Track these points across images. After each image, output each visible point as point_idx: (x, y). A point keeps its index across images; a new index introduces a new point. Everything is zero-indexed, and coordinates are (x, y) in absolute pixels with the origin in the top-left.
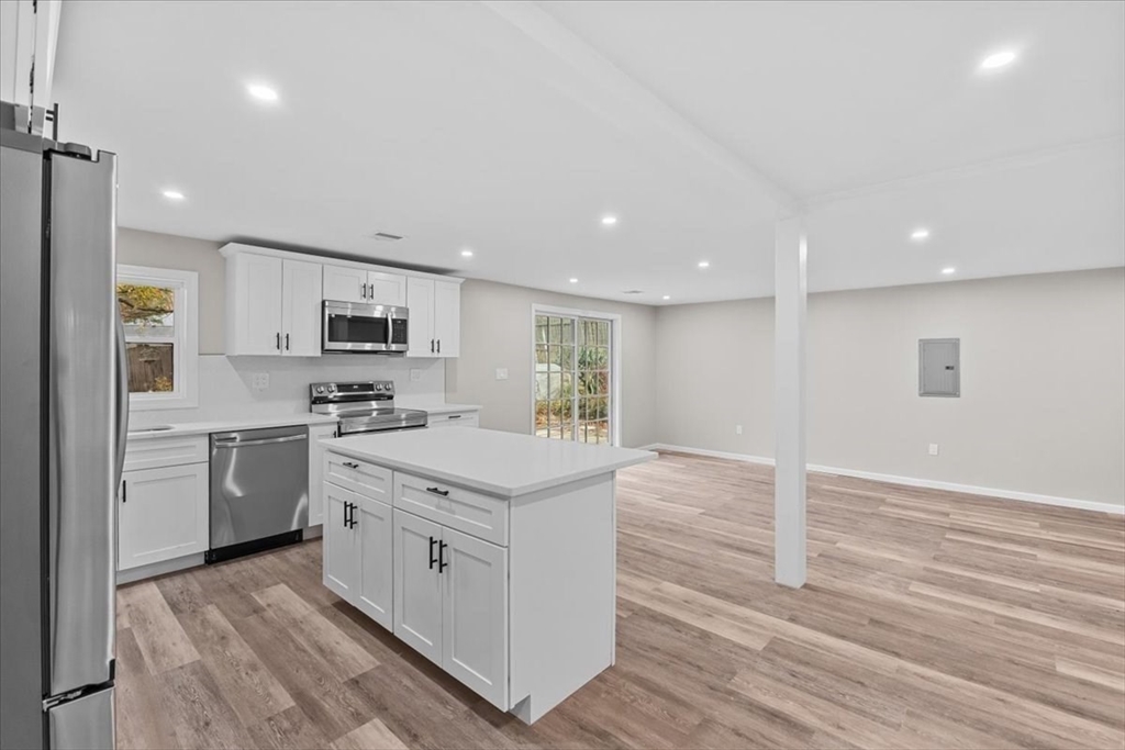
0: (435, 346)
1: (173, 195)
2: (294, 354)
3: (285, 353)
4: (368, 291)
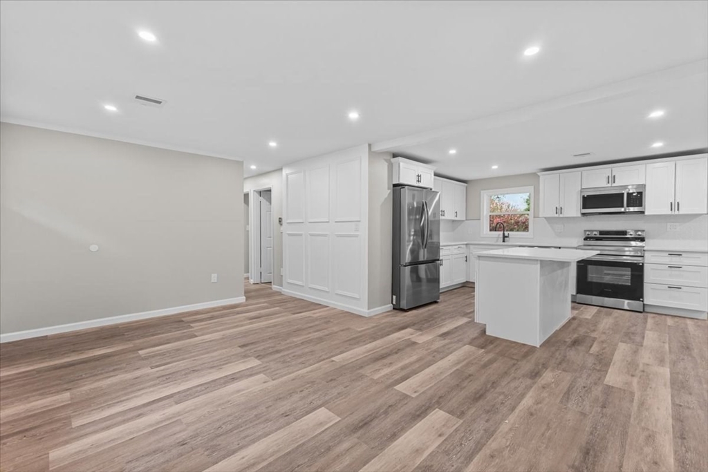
0: (675, 206)
1: (495, 167)
2: (566, 216)
3: (561, 216)
4: (611, 179)
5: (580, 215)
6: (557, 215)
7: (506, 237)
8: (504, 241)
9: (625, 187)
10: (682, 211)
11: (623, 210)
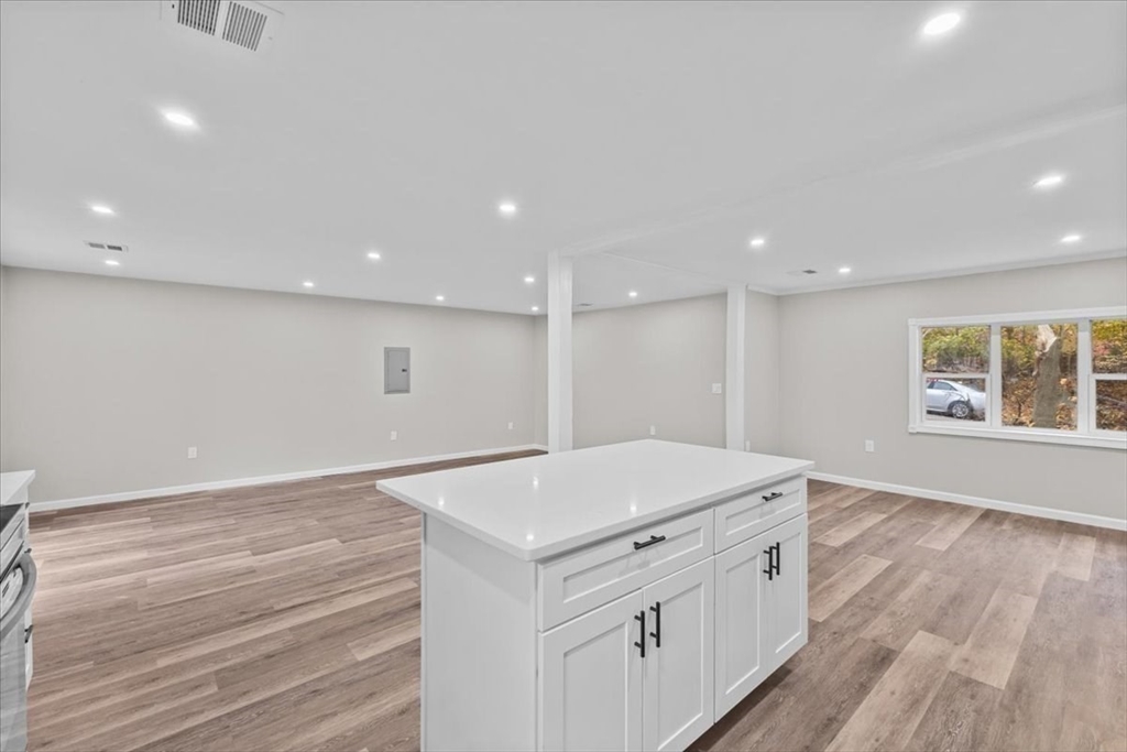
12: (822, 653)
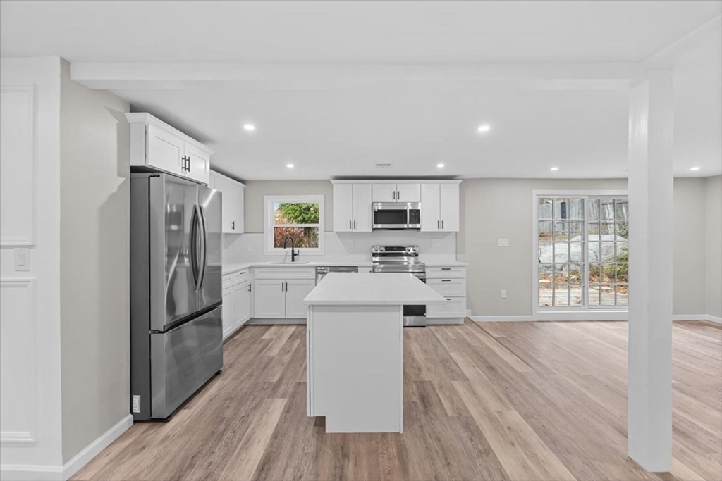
0: (440, 224)
1: (290, 166)
2: (358, 231)
3: (354, 230)
4: (396, 195)
5: (371, 230)
6: (351, 230)
7: (296, 255)
8: (293, 260)
9: (405, 204)
10: (445, 230)
11: (405, 226)
12: (303, 449)
